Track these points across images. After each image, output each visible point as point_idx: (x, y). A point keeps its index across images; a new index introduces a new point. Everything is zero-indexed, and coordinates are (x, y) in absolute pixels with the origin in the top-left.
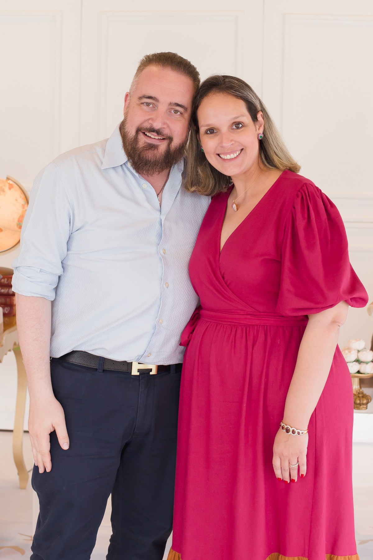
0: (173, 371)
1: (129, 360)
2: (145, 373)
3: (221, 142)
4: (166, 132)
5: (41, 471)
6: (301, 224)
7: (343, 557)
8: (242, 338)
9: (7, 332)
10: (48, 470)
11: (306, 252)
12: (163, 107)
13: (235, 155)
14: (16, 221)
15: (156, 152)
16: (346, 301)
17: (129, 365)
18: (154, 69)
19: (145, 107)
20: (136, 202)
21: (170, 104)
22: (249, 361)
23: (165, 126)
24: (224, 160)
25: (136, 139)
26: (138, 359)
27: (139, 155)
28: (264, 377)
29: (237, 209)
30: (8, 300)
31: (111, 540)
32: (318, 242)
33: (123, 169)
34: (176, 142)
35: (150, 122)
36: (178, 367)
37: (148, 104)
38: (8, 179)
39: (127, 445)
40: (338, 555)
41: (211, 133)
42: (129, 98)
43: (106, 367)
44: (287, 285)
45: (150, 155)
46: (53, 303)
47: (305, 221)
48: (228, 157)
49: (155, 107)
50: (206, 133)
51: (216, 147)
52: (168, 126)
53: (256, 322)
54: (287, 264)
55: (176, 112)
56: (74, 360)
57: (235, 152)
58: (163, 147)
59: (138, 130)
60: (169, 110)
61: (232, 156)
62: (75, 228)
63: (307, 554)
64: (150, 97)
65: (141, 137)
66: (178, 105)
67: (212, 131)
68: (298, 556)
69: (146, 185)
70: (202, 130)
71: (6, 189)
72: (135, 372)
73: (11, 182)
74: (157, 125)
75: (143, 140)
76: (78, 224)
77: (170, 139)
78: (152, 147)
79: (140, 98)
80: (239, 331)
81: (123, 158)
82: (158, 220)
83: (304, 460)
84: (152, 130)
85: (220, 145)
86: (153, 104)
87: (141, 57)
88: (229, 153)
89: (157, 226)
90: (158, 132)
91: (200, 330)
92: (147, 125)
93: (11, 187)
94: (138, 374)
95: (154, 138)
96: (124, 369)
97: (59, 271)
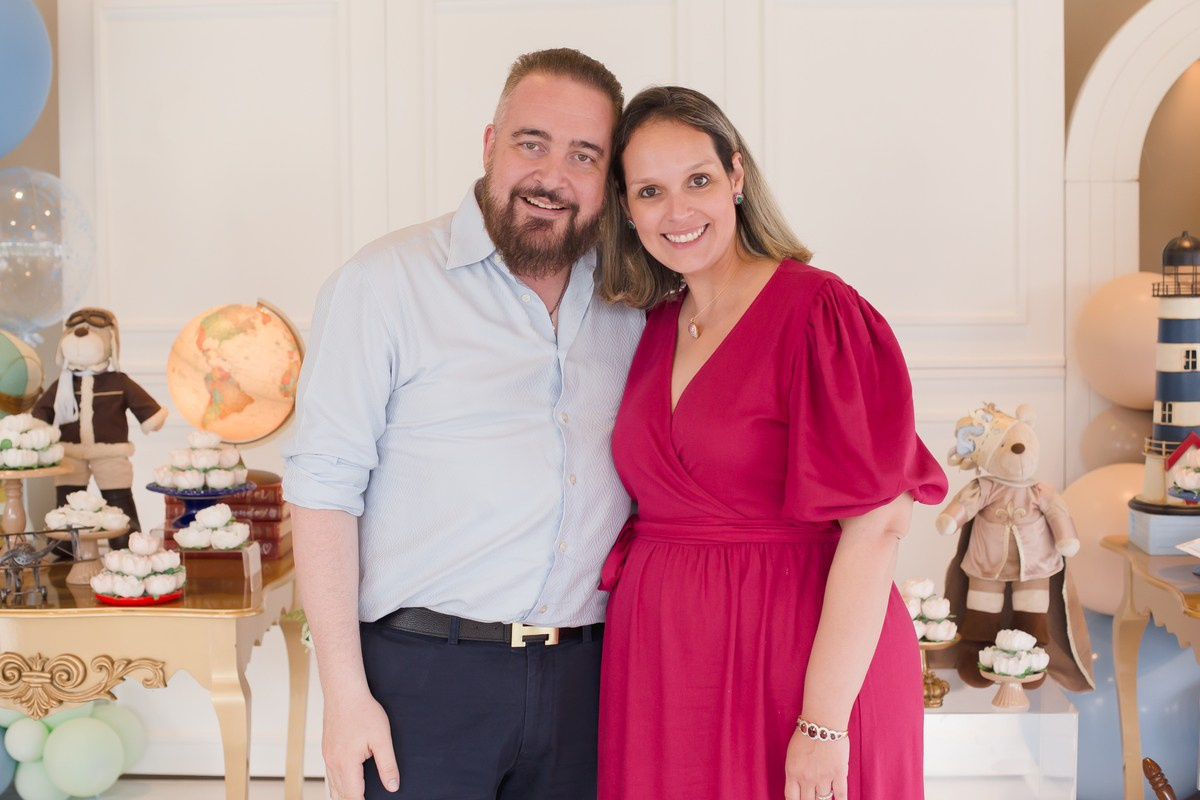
0: (587, 637)
1: (505, 620)
2: (535, 642)
3: (670, 211)
4: (567, 195)
6: (826, 352)
9: (267, 587)
12: (559, 150)
13: (696, 235)
14: (278, 383)
15: (548, 233)
16: (911, 494)
17: (506, 629)
18: (538, 79)
19: (525, 151)
20: (512, 328)
21: (573, 143)
22: (735, 609)
23: (565, 185)
24: (675, 244)
25: (510, 210)
26: (524, 617)
27: (518, 241)
29: (699, 334)
30: (268, 530)
32: (859, 386)
33: (485, 268)
34: (586, 214)
35: (537, 177)
36: (597, 629)
37: (530, 146)
38: (260, 305)
39: (506, 779)
41: (651, 195)
42: (492, 135)
43: (465, 635)
45: (537, 240)
46: (360, 520)
47: (833, 348)
48: (683, 239)
49: (544, 150)
50: (640, 195)
51: (662, 221)
52: (570, 185)
54: (803, 426)
55: (583, 157)
56: (403, 624)
57: (696, 229)
58: (561, 223)
59: (515, 194)
60: (571, 155)
61: (690, 237)
62: (401, 380)
64: (534, 132)
65: (521, 209)
66: (587, 145)
67: (651, 191)
69: (529, 295)
70: (633, 189)
71: (258, 322)
72: (517, 642)
73: (267, 311)
74: (550, 183)
75: (523, 213)
76: (405, 373)
77: (574, 209)
78: (541, 224)
79: (516, 134)
81: (485, 245)
82: (554, 359)
84: (540, 193)
85: (668, 216)
86: (540, 144)
87: (512, 58)
88: (685, 233)
89: (552, 371)
90: (552, 196)
91: (638, 556)
92: (530, 184)
93: (266, 320)
94: (524, 644)
95: (544, 208)
96: (497, 636)
97: (373, 461)
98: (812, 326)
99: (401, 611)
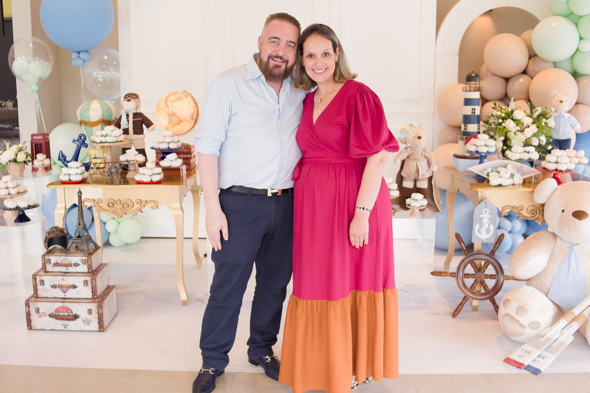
0: (290, 192)
1: (265, 188)
2: (274, 194)
3: (316, 63)
4: (285, 57)
5: (216, 250)
6: (360, 107)
7: (390, 290)
8: (332, 170)
9: (188, 179)
10: (220, 249)
11: (362, 123)
12: (283, 43)
13: (323, 71)
14: (190, 116)
15: (280, 69)
16: (386, 149)
17: (266, 191)
18: (276, 22)
19: (272, 44)
21: (287, 41)
22: (338, 183)
23: (285, 54)
24: (316, 73)
25: (268, 62)
26: (271, 187)
27: (270, 72)
28: (347, 192)
29: (321, 101)
30: (187, 161)
31: (255, 288)
32: (369, 118)
33: (257, 80)
34: (290, 63)
35: (276, 52)
36: (292, 189)
37: (274, 42)
38: (184, 92)
39: (265, 235)
40: (387, 288)
41: (311, 57)
42: (261, 39)
43: (254, 193)
44: (352, 142)
45: (277, 71)
46: (219, 159)
47: (362, 106)
48: (319, 72)
49: (278, 44)
50: (308, 57)
51: (313, 66)
52: (286, 55)
53: (339, 161)
54: (352, 130)
55: (290, 46)
56: (234, 190)
57: (323, 69)
58: (283, 66)
59: (269, 57)
60: (286, 45)
61: (321, 71)
62: (233, 114)
63: (373, 288)
64: (275, 38)
65: (271, 61)
66: (291, 42)
67: (311, 56)
68: (368, 290)
70: (305, 54)
71: (184, 97)
72: (269, 195)
73: (186, 94)
74: (281, 54)
75: (272, 63)
76: (234, 112)
77: (287, 62)
78: (278, 66)
79: (270, 39)
80: (330, 167)
82: (278, 108)
83: (367, 237)
84: (277, 57)
85: (315, 64)
86: (277, 42)
87: (267, 16)
88: (320, 70)
89: (278, 112)
90: (281, 58)
91: (305, 169)
92: (274, 54)
93: (186, 96)
94: (271, 195)
95: (278, 62)
96: (263, 193)
97: (223, 140)
98: (356, 99)
99: (233, 187)
